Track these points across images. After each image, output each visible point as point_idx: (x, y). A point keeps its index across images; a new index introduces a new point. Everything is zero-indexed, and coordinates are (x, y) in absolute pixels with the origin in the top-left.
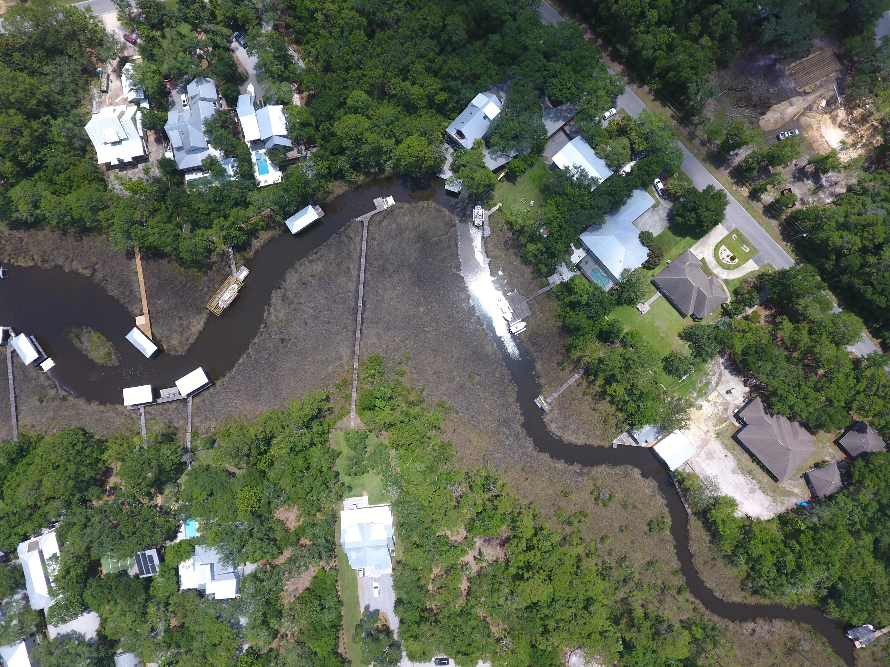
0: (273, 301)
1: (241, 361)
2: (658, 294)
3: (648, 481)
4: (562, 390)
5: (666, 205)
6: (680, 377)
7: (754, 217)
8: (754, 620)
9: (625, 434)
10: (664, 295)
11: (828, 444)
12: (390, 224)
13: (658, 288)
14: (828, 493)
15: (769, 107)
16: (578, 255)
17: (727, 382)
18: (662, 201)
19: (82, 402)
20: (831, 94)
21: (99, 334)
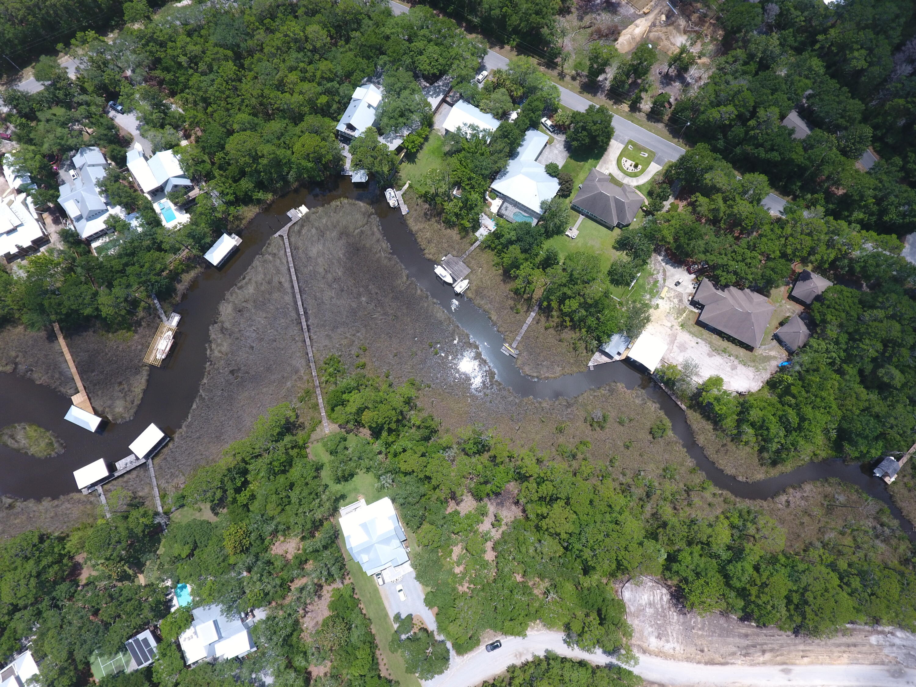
0: (213, 336)
1: (194, 406)
2: (582, 217)
3: (634, 392)
4: (523, 331)
5: (560, 139)
6: (628, 285)
7: (641, 126)
8: (784, 491)
9: (597, 354)
10: (587, 216)
11: (784, 302)
12: (309, 231)
13: (579, 212)
14: (801, 344)
15: (619, 33)
16: (495, 205)
17: (673, 275)
18: (555, 136)
19: (31, 504)
20: (667, 8)
21: (34, 427)
